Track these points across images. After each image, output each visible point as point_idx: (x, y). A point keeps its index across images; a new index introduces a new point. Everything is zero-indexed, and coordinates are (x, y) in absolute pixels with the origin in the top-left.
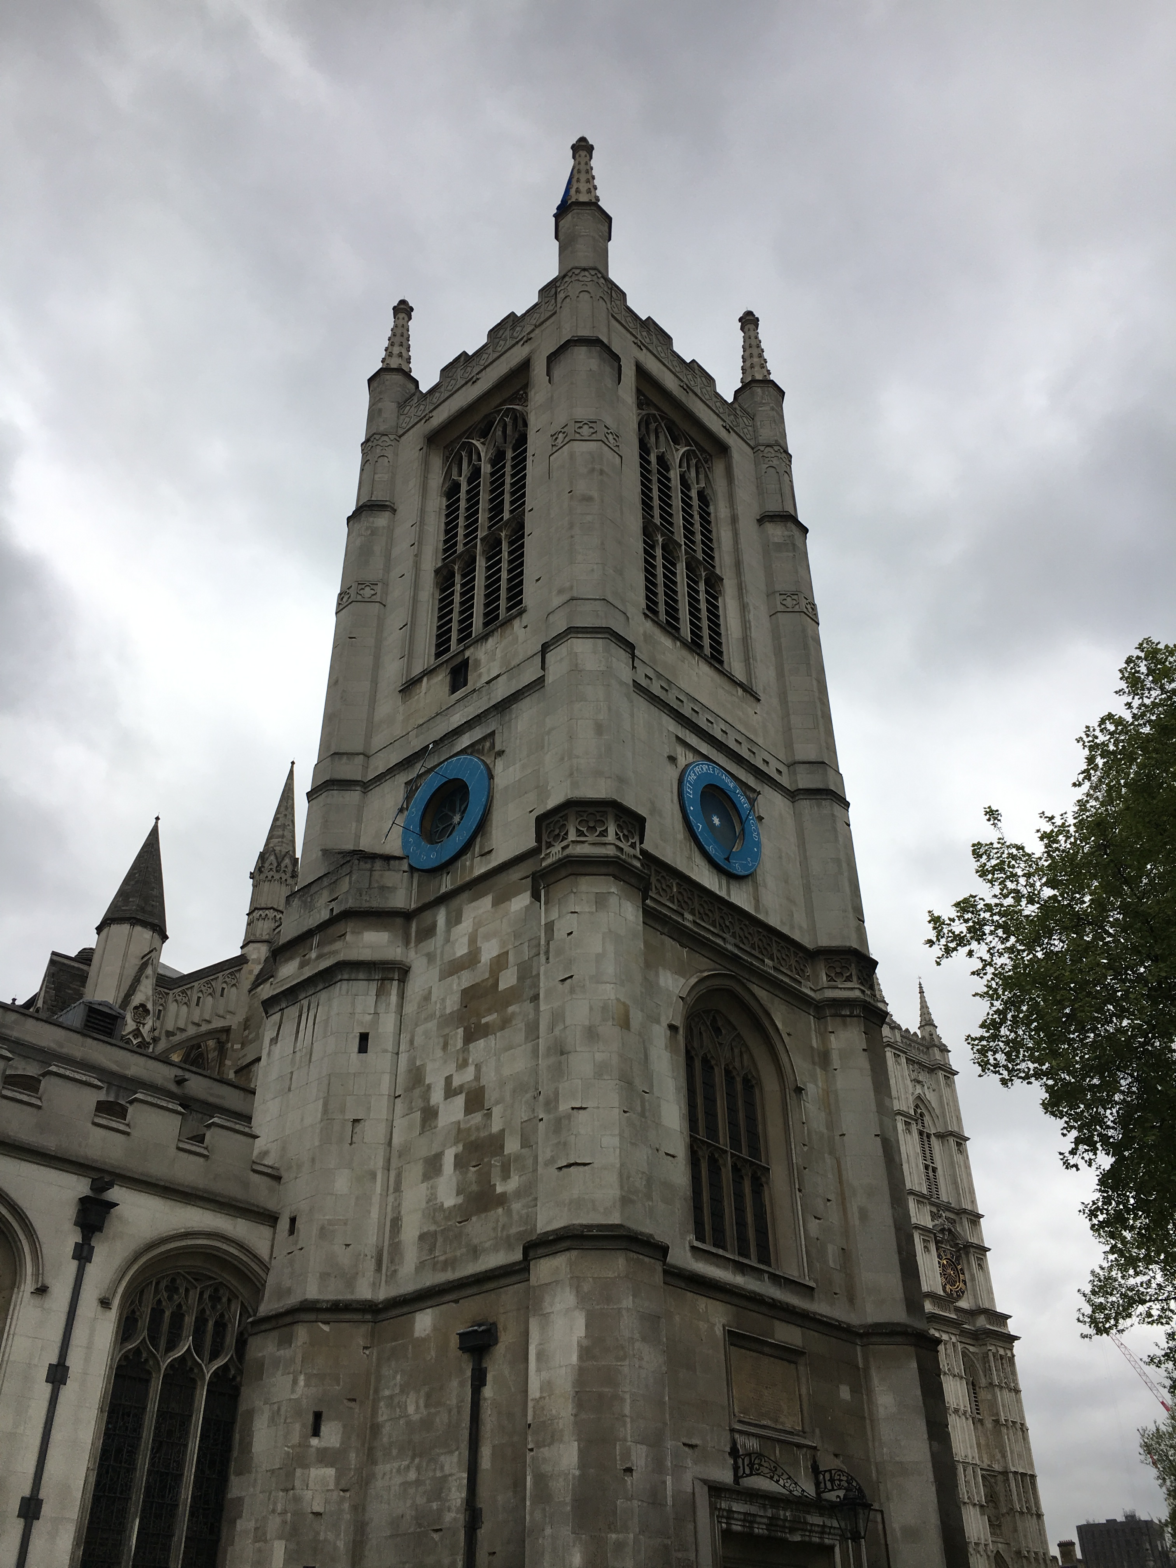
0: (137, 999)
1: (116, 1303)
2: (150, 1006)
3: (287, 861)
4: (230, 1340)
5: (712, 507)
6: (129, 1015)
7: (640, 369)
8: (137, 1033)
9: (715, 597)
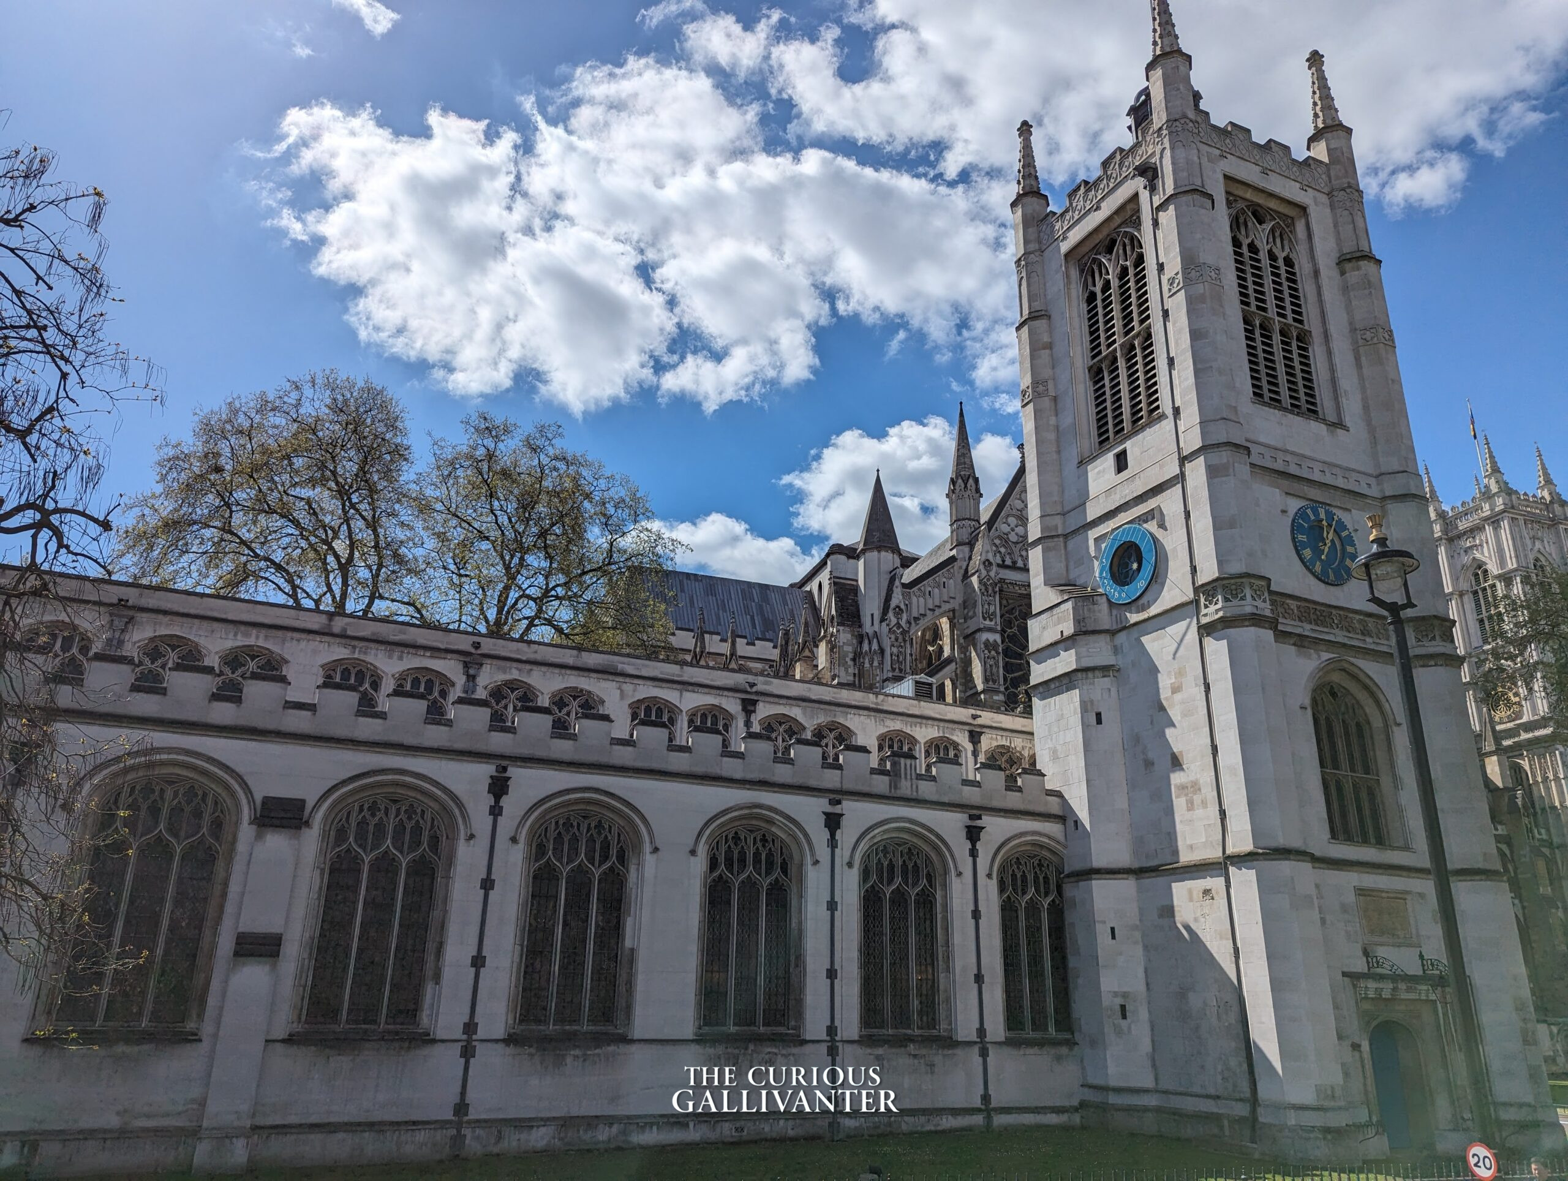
0: (894, 603)
1: (995, 875)
2: (903, 607)
3: (971, 481)
4: (1053, 887)
5: (1296, 266)
6: (891, 615)
7: (1227, 177)
8: (898, 625)
9: (1305, 349)
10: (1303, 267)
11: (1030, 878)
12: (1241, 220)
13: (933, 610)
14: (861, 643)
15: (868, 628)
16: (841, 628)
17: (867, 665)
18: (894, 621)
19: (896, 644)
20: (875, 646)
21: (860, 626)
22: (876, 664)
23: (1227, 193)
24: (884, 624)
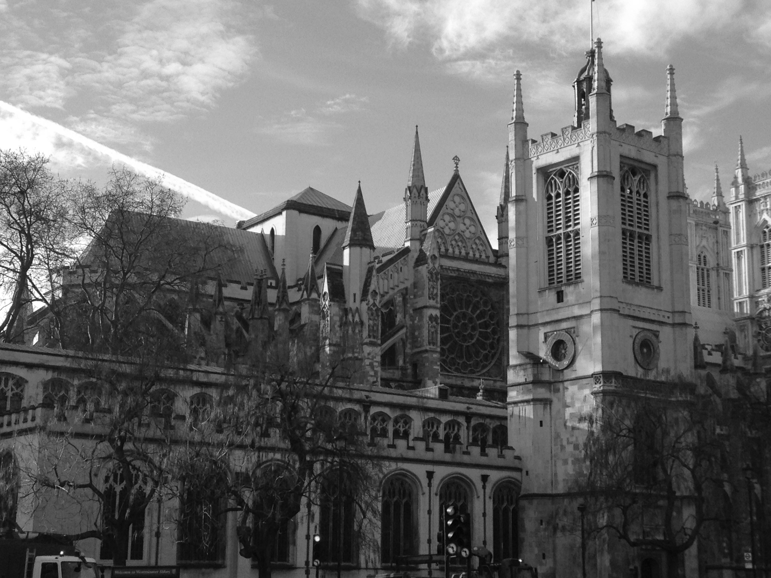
1: (492, 497)
4: (514, 502)
5: (649, 198)
6: (369, 297)
7: (621, 156)
8: (374, 305)
9: (648, 245)
10: (652, 198)
11: (505, 497)
12: (626, 177)
13: (393, 289)
14: (346, 315)
15: (351, 304)
16: (332, 303)
17: (350, 332)
18: (371, 301)
19: (372, 317)
20: (357, 319)
21: (345, 302)
22: (357, 331)
23: (621, 162)
24: (364, 303)
